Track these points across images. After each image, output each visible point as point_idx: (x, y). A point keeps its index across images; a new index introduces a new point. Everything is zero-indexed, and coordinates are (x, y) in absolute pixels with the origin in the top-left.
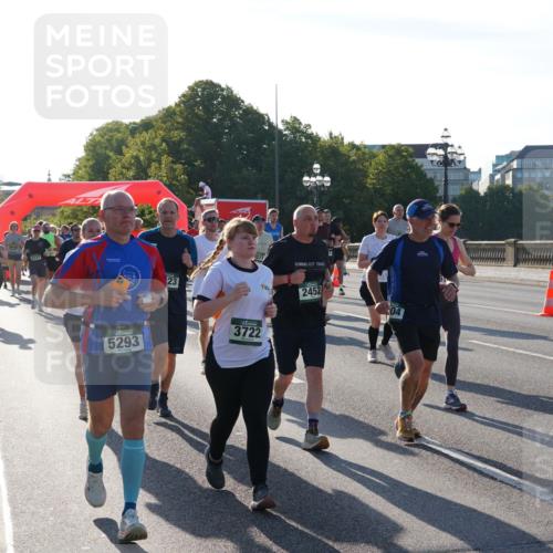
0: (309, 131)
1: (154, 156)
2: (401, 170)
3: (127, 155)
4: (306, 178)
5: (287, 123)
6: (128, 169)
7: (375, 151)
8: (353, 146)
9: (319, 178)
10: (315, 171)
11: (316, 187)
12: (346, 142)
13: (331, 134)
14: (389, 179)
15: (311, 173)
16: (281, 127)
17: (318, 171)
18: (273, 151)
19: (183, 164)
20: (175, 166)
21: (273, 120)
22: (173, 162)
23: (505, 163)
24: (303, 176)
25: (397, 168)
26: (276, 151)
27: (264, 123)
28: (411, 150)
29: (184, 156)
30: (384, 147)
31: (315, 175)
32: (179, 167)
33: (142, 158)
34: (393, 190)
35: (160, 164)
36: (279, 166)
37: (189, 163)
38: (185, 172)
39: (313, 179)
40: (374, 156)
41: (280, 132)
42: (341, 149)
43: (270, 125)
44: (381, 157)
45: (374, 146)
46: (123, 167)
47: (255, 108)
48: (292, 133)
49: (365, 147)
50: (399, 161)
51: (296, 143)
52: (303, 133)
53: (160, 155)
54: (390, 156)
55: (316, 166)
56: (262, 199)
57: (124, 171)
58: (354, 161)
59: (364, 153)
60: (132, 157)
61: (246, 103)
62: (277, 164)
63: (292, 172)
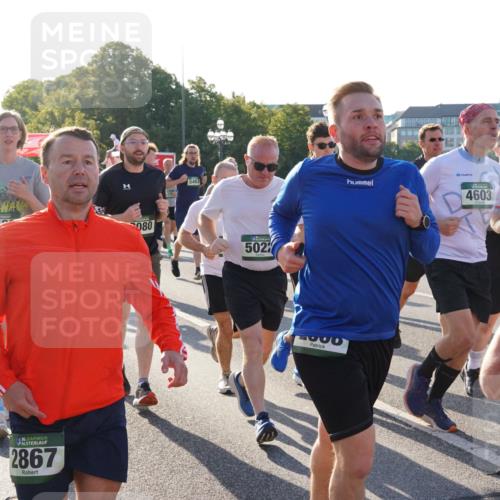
0: (214, 91)
1: (68, 112)
2: (298, 127)
3: (43, 111)
4: (210, 133)
5: (193, 83)
6: (43, 124)
7: (273, 110)
8: (254, 105)
9: (223, 133)
10: (219, 127)
11: (220, 142)
12: (247, 101)
13: (233, 94)
14: (286, 135)
15: (215, 129)
16: (187, 86)
17: (222, 127)
18: (180, 109)
19: (96, 120)
20: (88, 122)
21: (180, 80)
22: (85, 118)
23: (390, 123)
24: (207, 132)
25: (294, 125)
26: (183, 110)
27: (171, 82)
28: (307, 109)
29: (96, 112)
30: (281, 106)
31: (219, 131)
32: (91, 122)
33: (56, 114)
34: (290, 145)
35: (74, 120)
36: (186, 123)
37: (101, 119)
38: (98, 127)
39: (217, 134)
40: (273, 114)
41: (187, 91)
42: (242, 107)
43: (177, 84)
44: (280, 115)
45: (273, 106)
46: (39, 122)
47: (163, 68)
48: (198, 92)
49: (265, 106)
50: (296, 119)
51: (201, 101)
52: (208, 92)
53: (74, 111)
54: (288, 114)
55: (220, 123)
56: (171, 151)
57: (40, 126)
58: (255, 119)
59: (264, 112)
60: (47, 113)
61: (154, 64)
62: (183, 121)
63: (198, 128)
